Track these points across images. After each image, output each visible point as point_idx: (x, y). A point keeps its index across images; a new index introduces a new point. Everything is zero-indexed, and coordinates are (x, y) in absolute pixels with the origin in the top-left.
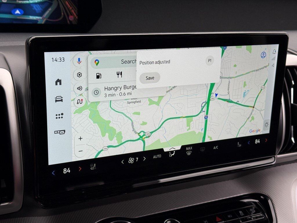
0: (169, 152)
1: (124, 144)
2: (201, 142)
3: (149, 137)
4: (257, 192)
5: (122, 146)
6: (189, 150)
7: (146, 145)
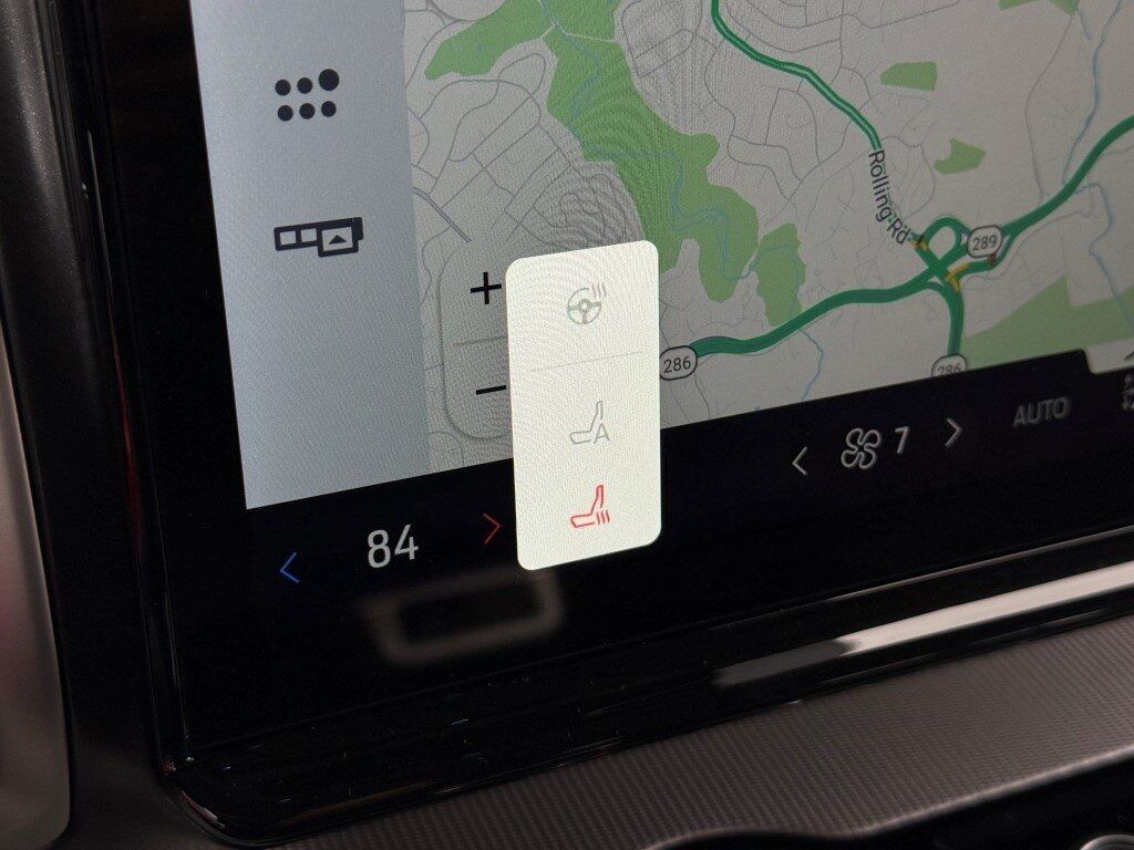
0: (1123, 373)
1: (812, 328)
3: (993, 261)
5: (796, 338)
7: (969, 330)
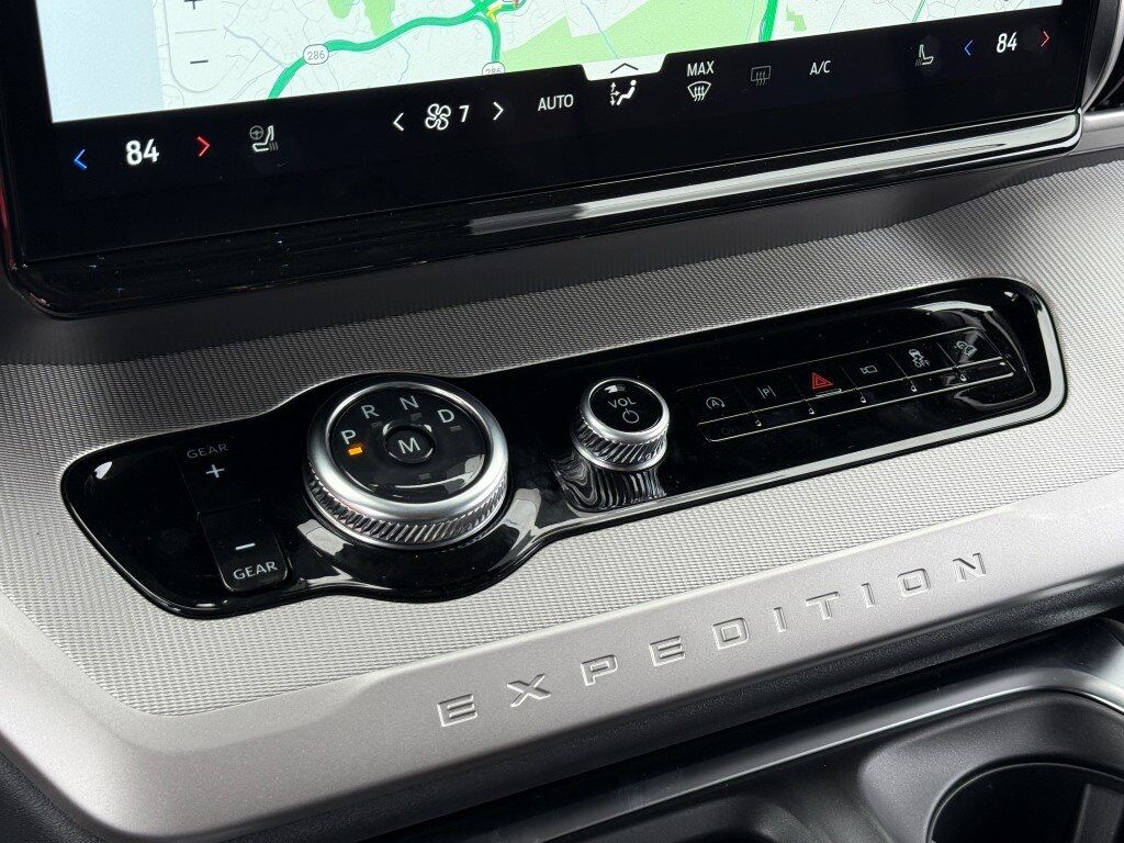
0: (609, 81)
1: (401, 38)
2: (754, 39)
3: (518, 5)
4: (988, 275)
5: (391, 45)
6: (702, 77)
7: (504, 47)
